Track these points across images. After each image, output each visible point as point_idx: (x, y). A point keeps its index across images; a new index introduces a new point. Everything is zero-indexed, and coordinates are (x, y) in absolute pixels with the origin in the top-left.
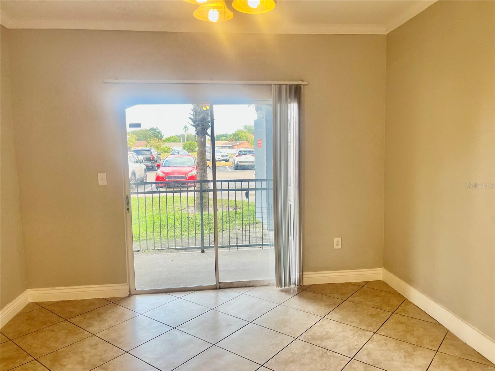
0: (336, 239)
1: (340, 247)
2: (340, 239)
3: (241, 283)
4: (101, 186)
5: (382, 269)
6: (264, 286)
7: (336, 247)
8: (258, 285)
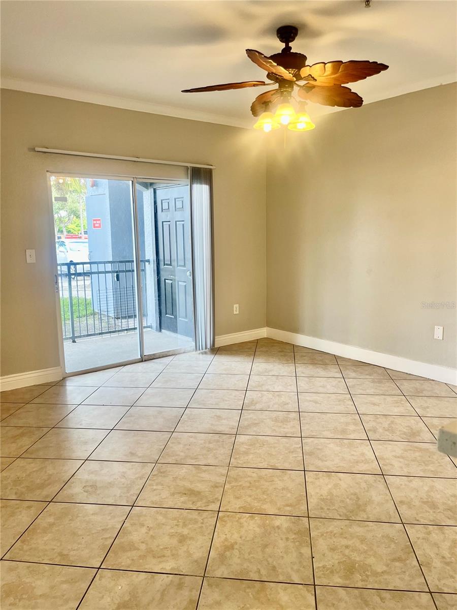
0: (235, 306)
1: (238, 313)
2: (238, 305)
3: (162, 354)
4: (29, 263)
5: (265, 328)
6: (181, 353)
7: (235, 313)
8: (176, 353)
